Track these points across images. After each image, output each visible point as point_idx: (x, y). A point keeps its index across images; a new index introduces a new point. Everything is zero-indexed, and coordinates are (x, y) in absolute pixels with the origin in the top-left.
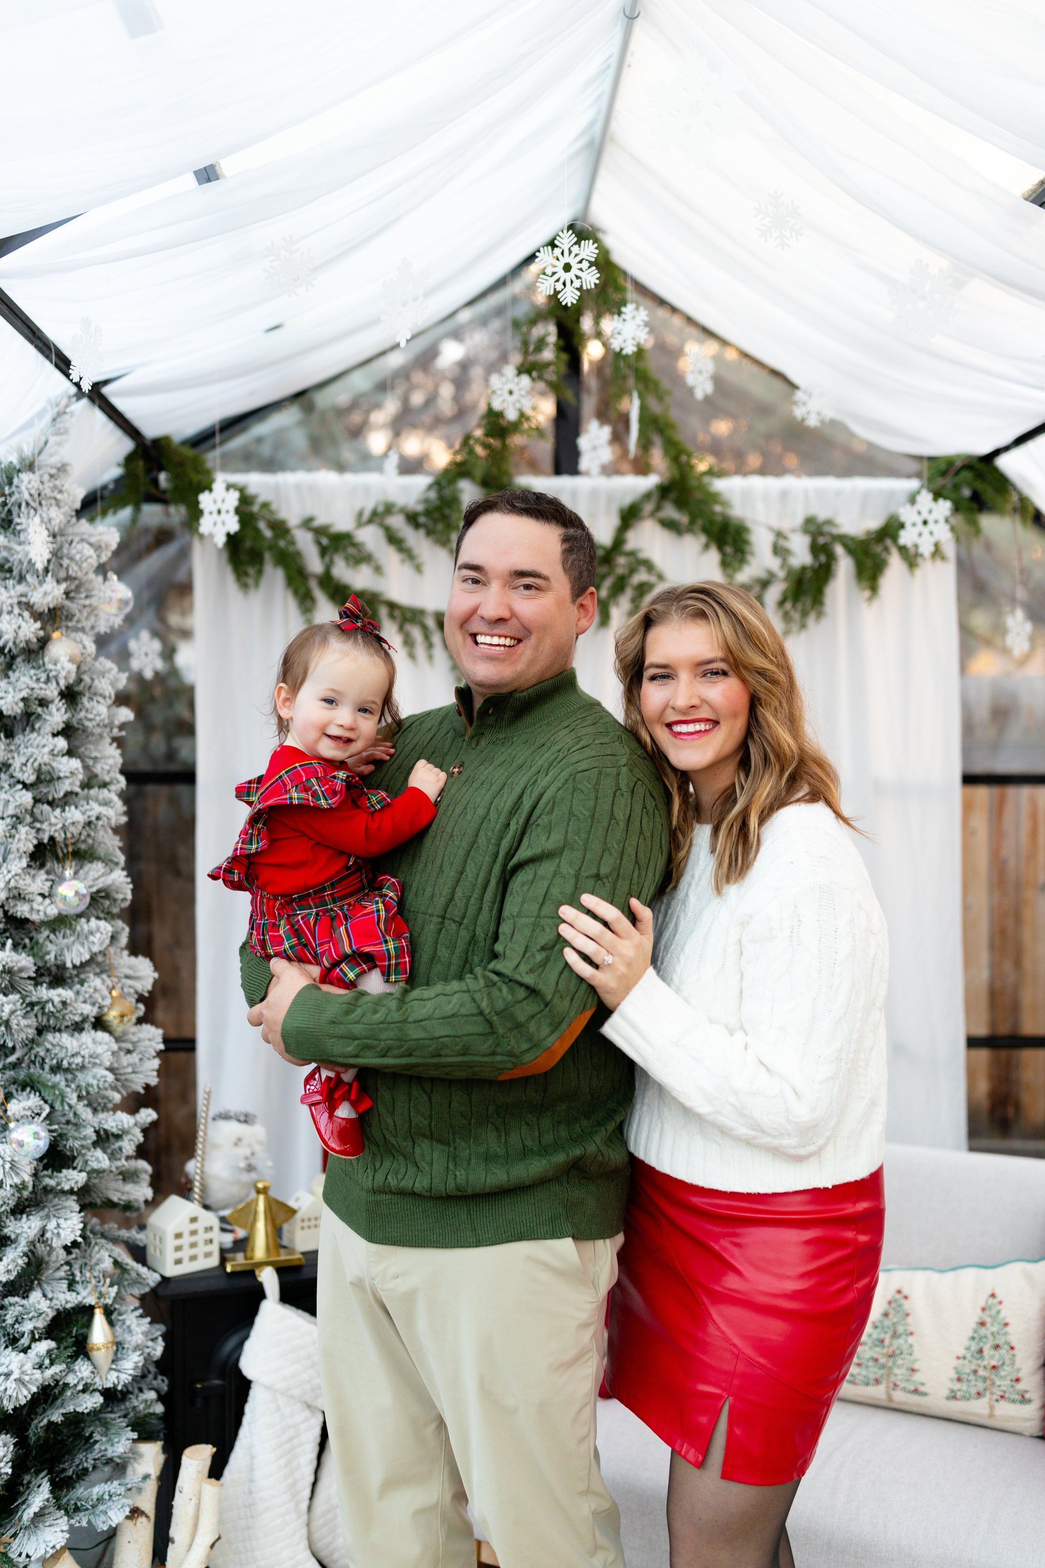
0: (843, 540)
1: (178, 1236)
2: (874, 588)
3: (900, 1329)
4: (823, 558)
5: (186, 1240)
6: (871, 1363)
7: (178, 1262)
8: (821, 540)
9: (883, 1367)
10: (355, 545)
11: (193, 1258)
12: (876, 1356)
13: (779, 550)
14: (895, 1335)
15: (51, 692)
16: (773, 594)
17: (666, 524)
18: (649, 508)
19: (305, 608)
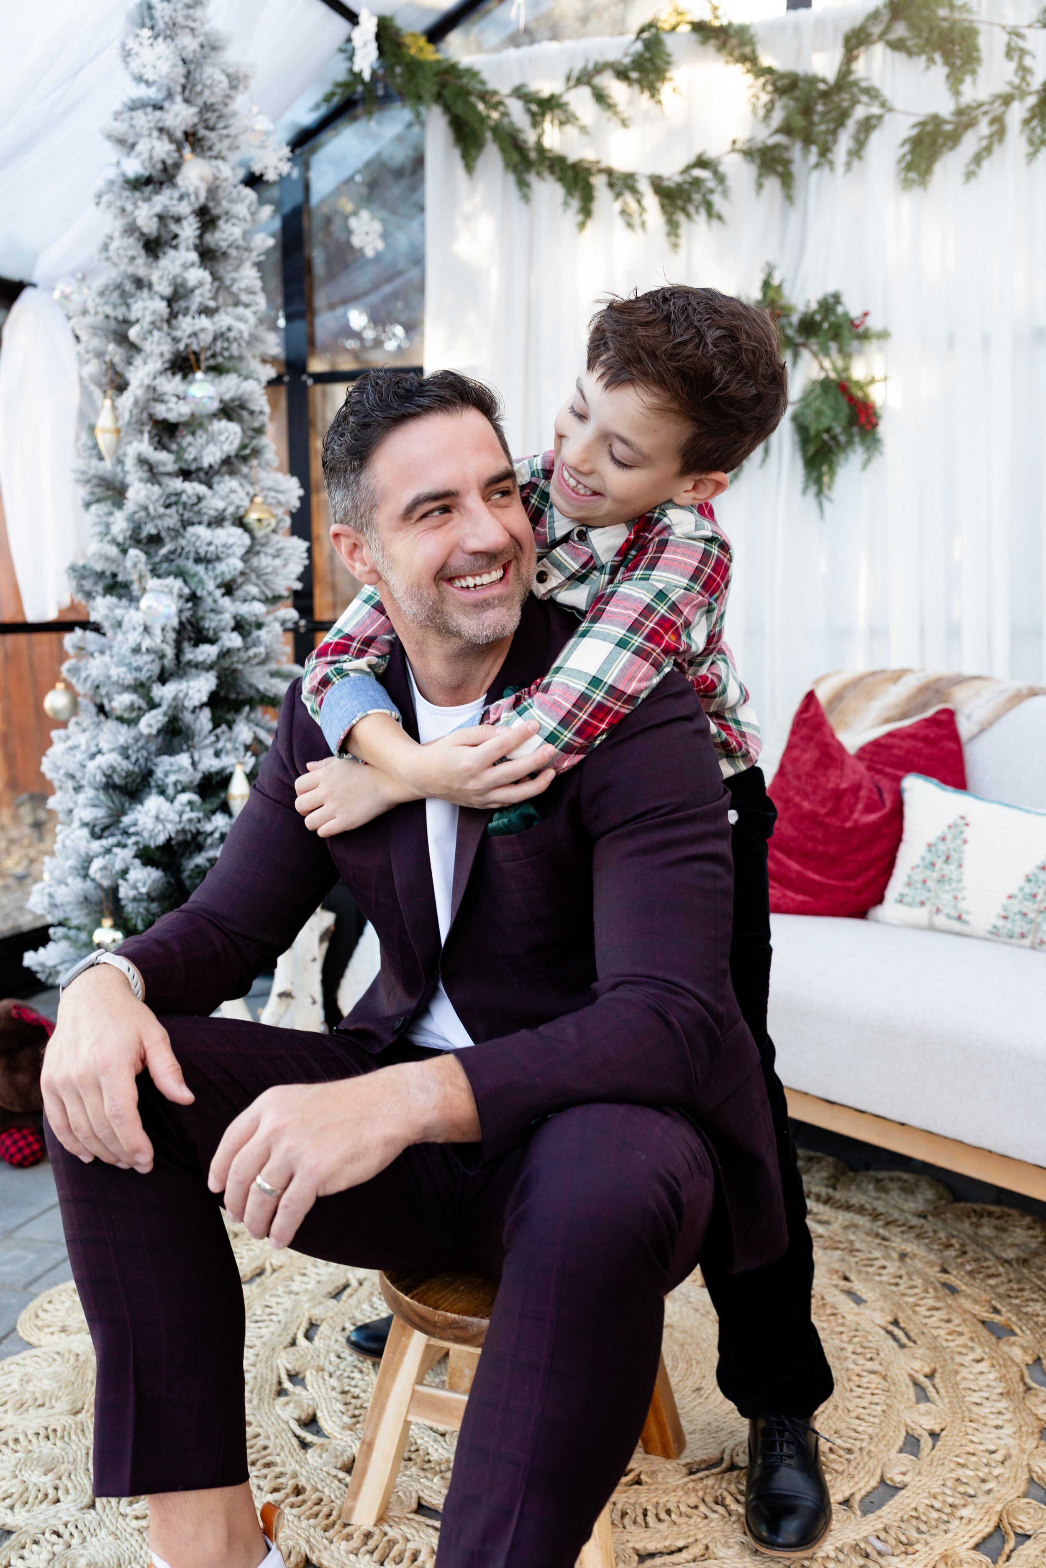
6: (1018, 917)
9: (1031, 922)
10: (561, 106)
12: (1024, 910)
15: (185, 209)
16: (1017, 112)
17: (897, 46)
18: (876, 30)
19: (522, 184)
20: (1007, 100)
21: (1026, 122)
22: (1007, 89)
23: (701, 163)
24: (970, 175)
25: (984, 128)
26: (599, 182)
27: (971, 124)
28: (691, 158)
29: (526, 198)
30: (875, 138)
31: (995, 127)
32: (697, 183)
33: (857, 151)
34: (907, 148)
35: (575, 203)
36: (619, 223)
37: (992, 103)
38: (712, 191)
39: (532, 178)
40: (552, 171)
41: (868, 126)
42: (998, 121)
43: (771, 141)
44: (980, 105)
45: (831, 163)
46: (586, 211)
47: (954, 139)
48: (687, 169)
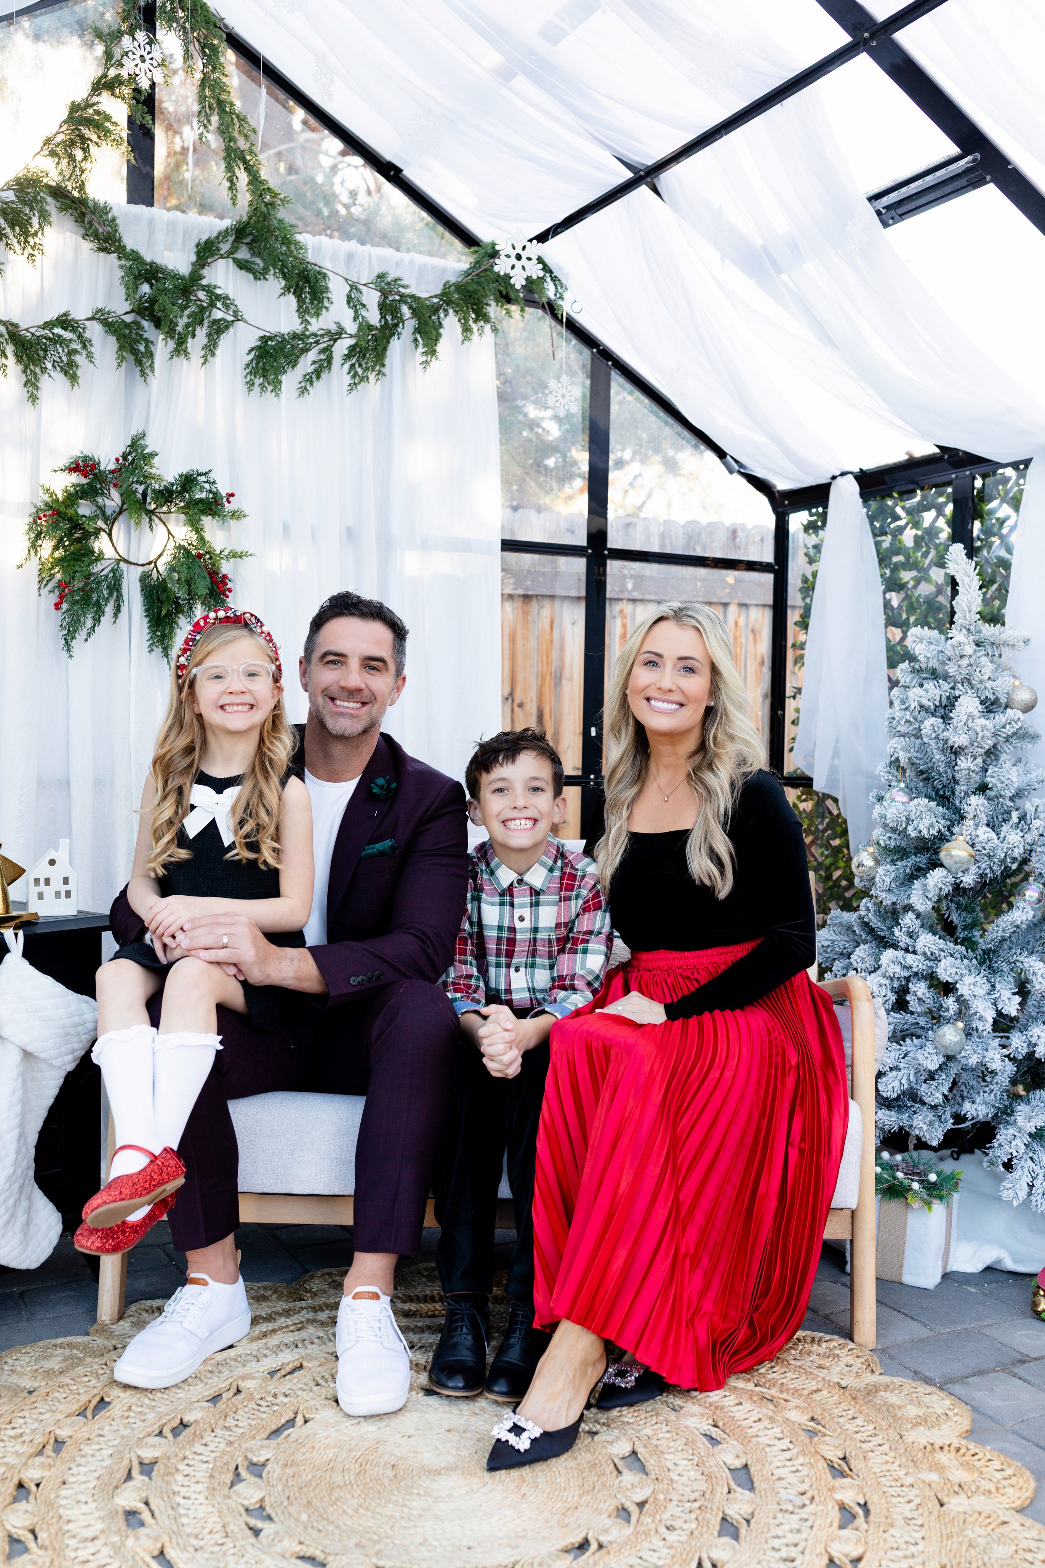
0: (410, 300)
2: (432, 352)
4: (389, 317)
8: (388, 299)
13: (353, 302)
16: (342, 347)
17: (242, 265)
18: (225, 247)
20: (334, 336)
21: (348, 357)
22: (333, 328)
23: (65, 322)
24: (303, 391)
25: (315, 355)
27: (306, 350)
28: (53, 314)
30: (225, 341)
31: (323, 357)
32: (58, 341)
33: (210, 348)
34: (251, 356)
37: (322, 336)
38: (75, 352)
41: (219, 328)
42: (327, 350)
43: (128, 319)
44: (316, 335)
45: (186, 353)
47: (293, 359)
48: (49, 325)
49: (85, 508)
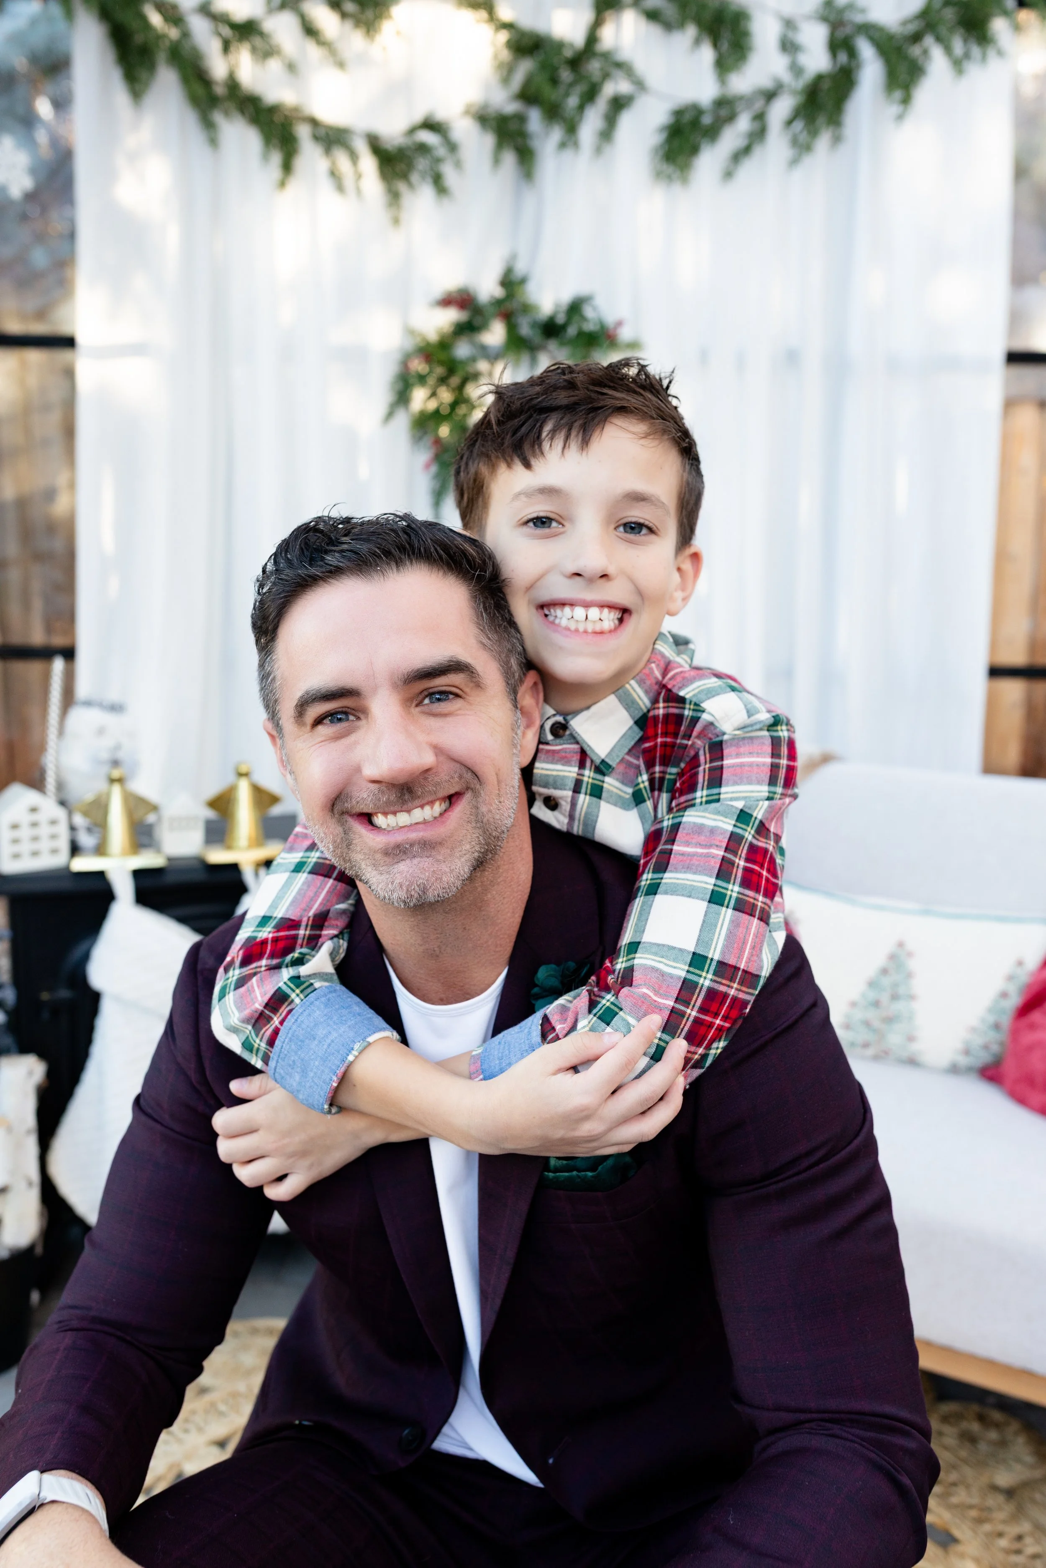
0: (870, 30)
1: (15, 827)
2: (906, 100)
3: (901, 990)
4: (843, 58)
5: (25, 833)
7: (16, 856)
8: (841, 33)
10: (261, 34)
11: (35, 854)
13: (788, 46)
14: (895, 997)
16: (779, 110)
17: (653, 16)
19: (208, 125)
20: (770, 95)
21: (789, 123)
23: (430, 125)
24: (728, 175)
25: (743, 123)
26: (303, 132)
27: (731, 118)
28: (418, 117)
29: (213, 141)
30: (627, 120)
31: (756, 125)
32: (423, 148)
33: (607, 134)
34: (662, 136)
35: (276, 158)
36: (326, 186)
37: (754, 97)
38: (441, 161)
39: (218, 117)
40: (242, 112)
41: (619, 104)
42: (760, 118)
43: (511, 109)
44: (744, 98)
45: (577, 143)
46: (287, 167)
47: (712, 133)
48: (412, 131)
49: (462, 350)
